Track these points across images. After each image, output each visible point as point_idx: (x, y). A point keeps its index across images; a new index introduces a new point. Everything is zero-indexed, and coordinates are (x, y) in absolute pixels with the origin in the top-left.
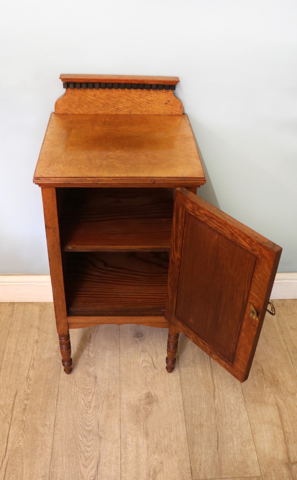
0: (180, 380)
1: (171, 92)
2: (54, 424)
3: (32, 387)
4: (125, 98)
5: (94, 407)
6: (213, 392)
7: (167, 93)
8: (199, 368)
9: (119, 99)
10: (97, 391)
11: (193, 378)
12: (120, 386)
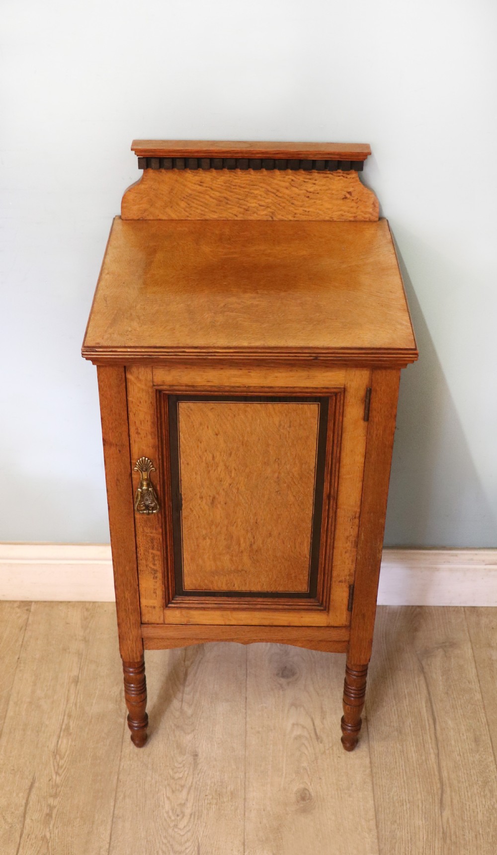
0: (371, 767)
1: (354, 175)
2: (107, 846)
3: (64, 770)
4: (262, 187)
5: (191, 815)
6: (440, 795)
7: (347, 178)
8: (412, 744)
9: (250, 190)
10: (198, 783)
11: (398, 764)
12: (245, 773)
